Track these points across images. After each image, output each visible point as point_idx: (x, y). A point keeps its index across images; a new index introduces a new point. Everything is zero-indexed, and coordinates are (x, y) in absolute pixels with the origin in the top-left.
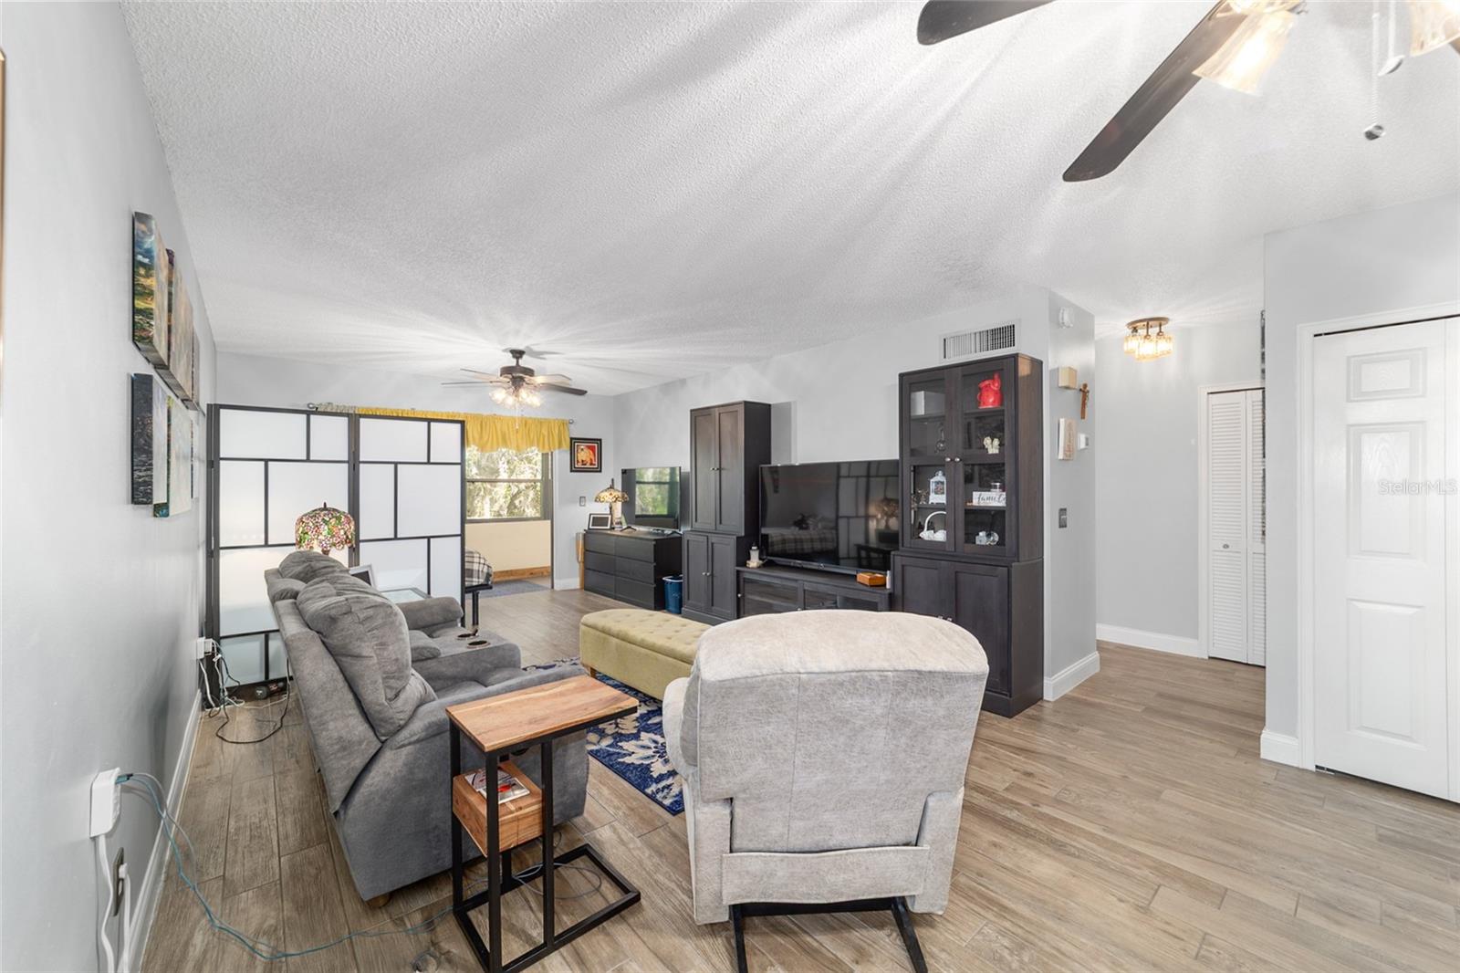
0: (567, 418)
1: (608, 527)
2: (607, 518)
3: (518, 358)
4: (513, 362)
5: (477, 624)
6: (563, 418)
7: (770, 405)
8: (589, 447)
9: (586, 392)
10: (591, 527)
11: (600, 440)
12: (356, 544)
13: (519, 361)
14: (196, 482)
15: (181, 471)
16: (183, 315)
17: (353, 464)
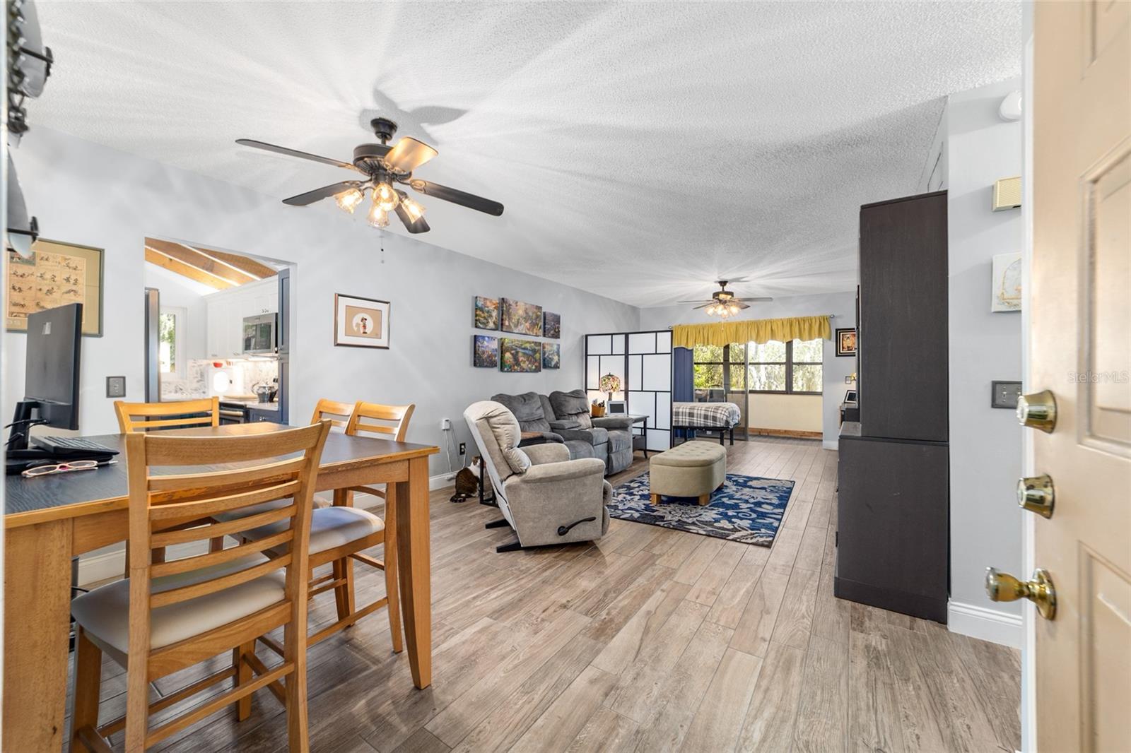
3: (723, 286)
6: (824, 315)
10: (846, 401)
12: (627, 392)
13: (725, 287)
14: (553, 363)
15: (521, 359)
16: (521, 312)
17: (627, 355)
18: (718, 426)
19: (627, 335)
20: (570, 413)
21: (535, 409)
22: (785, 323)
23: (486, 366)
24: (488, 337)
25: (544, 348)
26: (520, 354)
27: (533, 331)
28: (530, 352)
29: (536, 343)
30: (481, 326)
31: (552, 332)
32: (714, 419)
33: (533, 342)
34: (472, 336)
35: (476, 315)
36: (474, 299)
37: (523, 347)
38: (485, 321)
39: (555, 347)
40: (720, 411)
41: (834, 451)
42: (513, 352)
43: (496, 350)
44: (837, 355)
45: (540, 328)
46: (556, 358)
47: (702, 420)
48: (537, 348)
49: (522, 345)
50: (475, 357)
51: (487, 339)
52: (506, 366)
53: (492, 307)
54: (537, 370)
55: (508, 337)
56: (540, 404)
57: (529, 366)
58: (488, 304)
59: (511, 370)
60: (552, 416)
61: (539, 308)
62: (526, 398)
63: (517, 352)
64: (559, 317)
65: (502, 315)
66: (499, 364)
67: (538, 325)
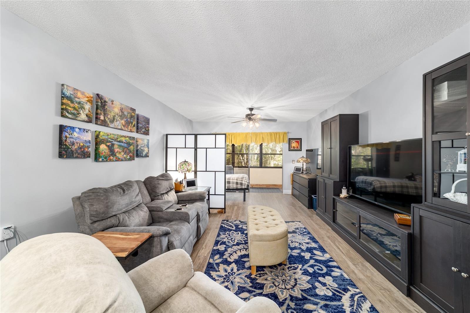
0: (286, 131)
1: (301, 172)
2: (301, 168)
3: (251, 111)
4: (249, 112)
5: (245, 201)
6: (285, 131)
7: (358, 115)
8: (296, 142)
9: (276, 120)
10: (295, 172)
11: (301, 139)
12: (196, 172)
13: (252, 112)
14: (144, 153)
15: (116, 150)
16: (117, 110)
17: (196, 149)
18: (243, 188)
19: (196, 135)
20: (162, 193)
21: (134, 197)
22: (268, 134)
23: (77, 157)
24: (80, 129)
25: (137, 142)
26: (116, 147)
27: (127, 128)
28: (126, 145)
29: (130, 137)
30: (70, 116)
31: (143, 130)
32: (241, 184)
33: (128, 137)
34: (55, 126)
35: (62, 104)
36: (60, 87)
37: (119, 140)
38: (75, 112)
39: (146, 141)
40: (244, 180)
41: (290, 195)
42: (108, 144)
43: (89, 142)
44: (289, 151)
45: (134, 126)
46: (146, 150)
47: (235, 185)
48: (131, 141)
49: (117, 138)
50: (60, 148)
51: (77, 130)
52: (100, 157)
53: (84, 100)
54: (132, 159)
55: (103, 130)
56: (138, 190)
57: (125, 156)
58: (79, 95)
59: (107, 159)
60: (148, 198)
61: (134, 110)
62: (125, 188)
63: (113, 145)
64: (149, 119)
65: (97, 109)
66: (93, 155)
67: (132, 123)
